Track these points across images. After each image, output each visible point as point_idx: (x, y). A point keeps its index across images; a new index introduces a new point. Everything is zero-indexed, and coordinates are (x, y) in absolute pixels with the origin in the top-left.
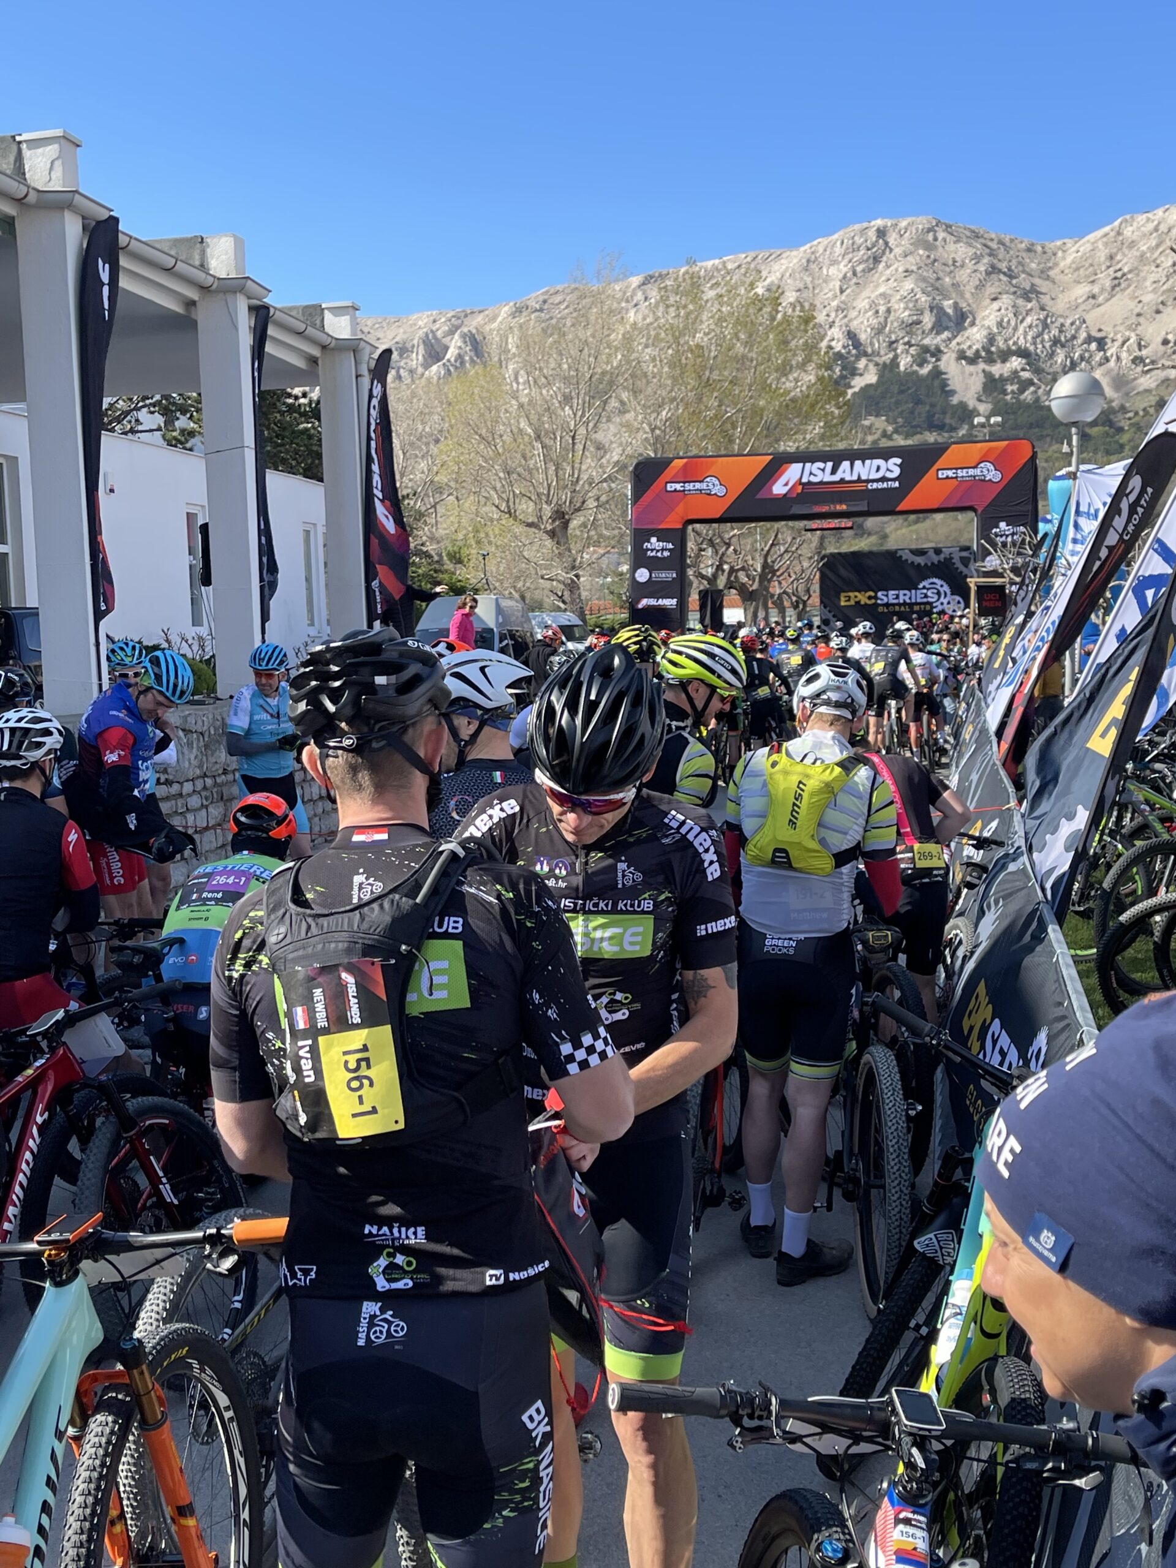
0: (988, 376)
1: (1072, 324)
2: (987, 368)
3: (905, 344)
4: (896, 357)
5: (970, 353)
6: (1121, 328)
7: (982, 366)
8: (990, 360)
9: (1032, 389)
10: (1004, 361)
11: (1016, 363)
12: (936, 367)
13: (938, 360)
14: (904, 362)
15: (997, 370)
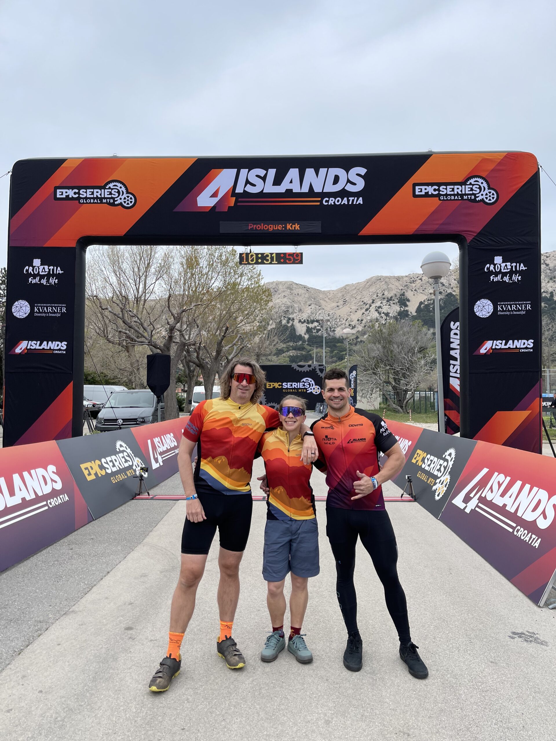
0: (308, 328)
1: (332, 314)
2: (308, 325)
3: (284, 317)
4: (281, 320)
5: (302, 321)
6: (345, 316)
7: (305, 324)
8: (308, 323)
9: (320, 332)
10: (312, 323)
11: (316, 324)
12: (292, 324)
13: (293, 322)
14: (284, 322)
15: (310, 326)
